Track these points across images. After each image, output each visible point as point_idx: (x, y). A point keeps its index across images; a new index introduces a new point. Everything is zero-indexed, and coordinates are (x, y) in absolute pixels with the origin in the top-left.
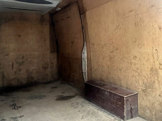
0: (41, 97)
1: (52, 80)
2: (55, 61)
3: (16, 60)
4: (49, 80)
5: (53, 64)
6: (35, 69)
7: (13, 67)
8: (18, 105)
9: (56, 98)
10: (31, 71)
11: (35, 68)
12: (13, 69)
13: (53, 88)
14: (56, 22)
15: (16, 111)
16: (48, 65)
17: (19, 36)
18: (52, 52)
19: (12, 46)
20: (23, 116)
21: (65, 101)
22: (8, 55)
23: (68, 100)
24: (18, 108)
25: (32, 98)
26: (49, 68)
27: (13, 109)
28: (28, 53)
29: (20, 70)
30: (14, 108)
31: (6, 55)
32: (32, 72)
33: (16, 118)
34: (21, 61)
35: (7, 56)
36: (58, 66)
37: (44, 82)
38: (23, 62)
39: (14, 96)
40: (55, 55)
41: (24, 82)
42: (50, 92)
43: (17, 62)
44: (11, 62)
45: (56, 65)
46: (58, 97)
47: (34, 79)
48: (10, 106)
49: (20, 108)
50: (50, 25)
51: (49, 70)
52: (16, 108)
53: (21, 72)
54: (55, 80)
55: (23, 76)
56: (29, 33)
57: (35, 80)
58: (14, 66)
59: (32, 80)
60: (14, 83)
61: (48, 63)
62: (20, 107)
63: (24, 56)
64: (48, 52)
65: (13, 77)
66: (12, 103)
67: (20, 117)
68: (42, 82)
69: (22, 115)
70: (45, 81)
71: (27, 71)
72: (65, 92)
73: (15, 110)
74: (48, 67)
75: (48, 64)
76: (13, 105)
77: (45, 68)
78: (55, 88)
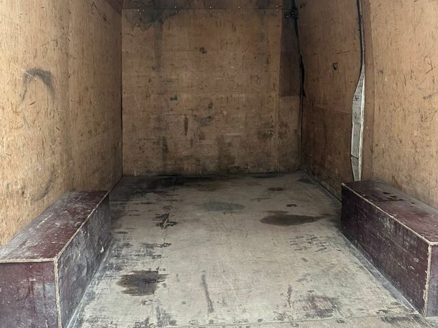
0: (230, 208)
1: (282, 169)
2: (292, 121)
3: (195, 113)
4: (272, 169)
5: (286, 126)
6: (238, 136)
7: (186, 128)
8: (171, 219)
9: (266, 215)
10: (228, 141)
11: (237, 134)
12: (186, 134)
13: (273, 189)
14: (301, 7)
15: (160, 231)
16: (271, 129)
17: (203, 50)
18: (285, 93)
19: (186, 76)
20: (170, 244)
21: (283, 228)
22: (176, 99)
23: (292, 226)
24: (168, 225)
25: (211, 206)
26: (276, 136)
27: (157, 225)
28: (223, 96)
29: (202, 138)
30: (161, 225)
31: (172, 99)
32: (230, 144)
33: (152, 247)
34: (204, 114)
35: (175, 102)
36: (300, 134)
37: (259, 173)
38: (210, 117)
39: (175, 198)
40: (295, 102)
41: (212, 167)
42: (259, 200)
43: (195, 116)
44: (183, 117)
45: (296, 131)
46: (273, 214)
47: (234, 163)
48: (157, 217)
49: (172, 225)
50: (285, 15)
51: (274, 142)
52: (165, 224)
53: (204, 142)
54: (289, 171)
55: (209, 153)
56: (227, 43)
57: (236, 164)
58: (190, 126)
59: (230, 164)
60: (189, 168)
61: (273, 124)
62: (175, 223)
63: (212, 104)
64: (273, 94)
65: (185, 153)
66: (163, 212)
67: (162, 246)
68: (256, 171)
69: (169, 242)
70: (261, 170)
71: (220, 140)
72: (297, 204)
73: (160, 227)
74: (271, 134)
75: (272, 127)
76: (163, 216)
77: (264, 137)
78: (280, 189)
